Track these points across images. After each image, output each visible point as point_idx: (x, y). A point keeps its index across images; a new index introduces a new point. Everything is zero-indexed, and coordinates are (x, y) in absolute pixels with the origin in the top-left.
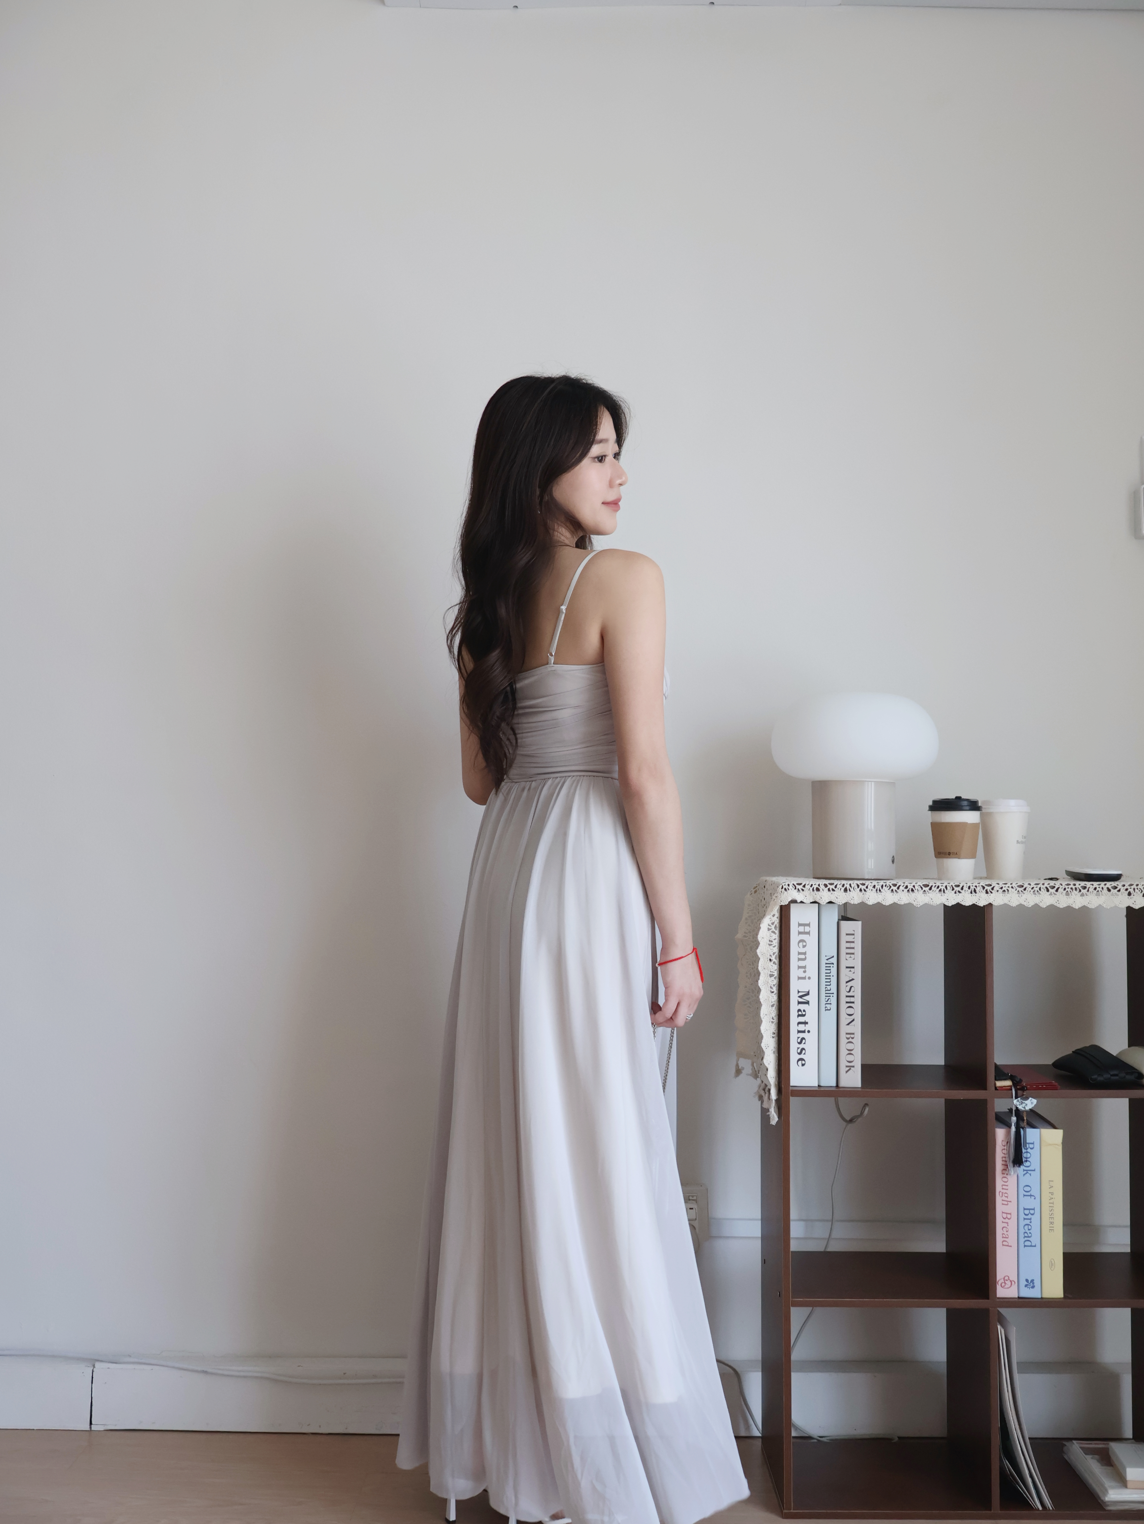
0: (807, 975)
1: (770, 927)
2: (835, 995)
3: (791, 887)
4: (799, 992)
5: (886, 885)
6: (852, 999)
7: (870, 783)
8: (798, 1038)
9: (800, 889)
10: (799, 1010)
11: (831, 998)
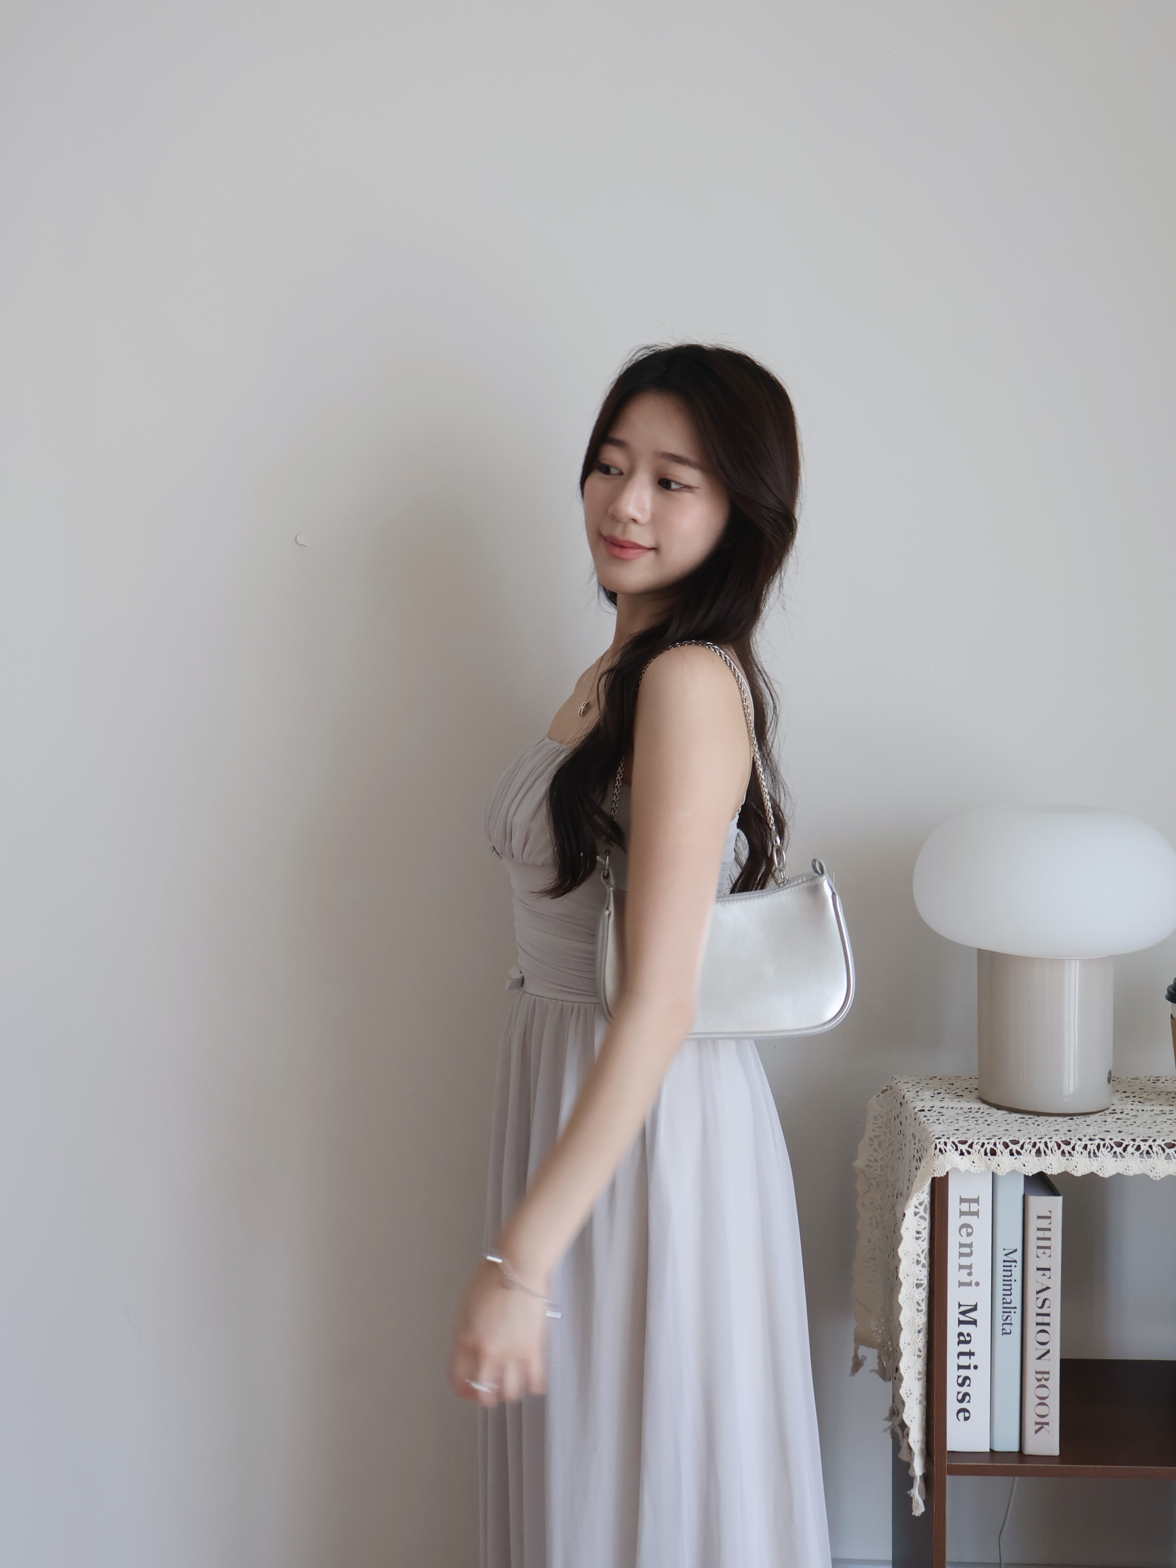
0: (974, 1279)
1: (917, 1210)
2: (1019, 1311)
3: (949, 1147)
4: (960, 1305)
5: (1104, 1145)
6: (1046, 1319)
7: (1073, 962)
8: (959, 1377)
9: (964, 1151)
10: (961, 1334)
11: (1012, 1314)
